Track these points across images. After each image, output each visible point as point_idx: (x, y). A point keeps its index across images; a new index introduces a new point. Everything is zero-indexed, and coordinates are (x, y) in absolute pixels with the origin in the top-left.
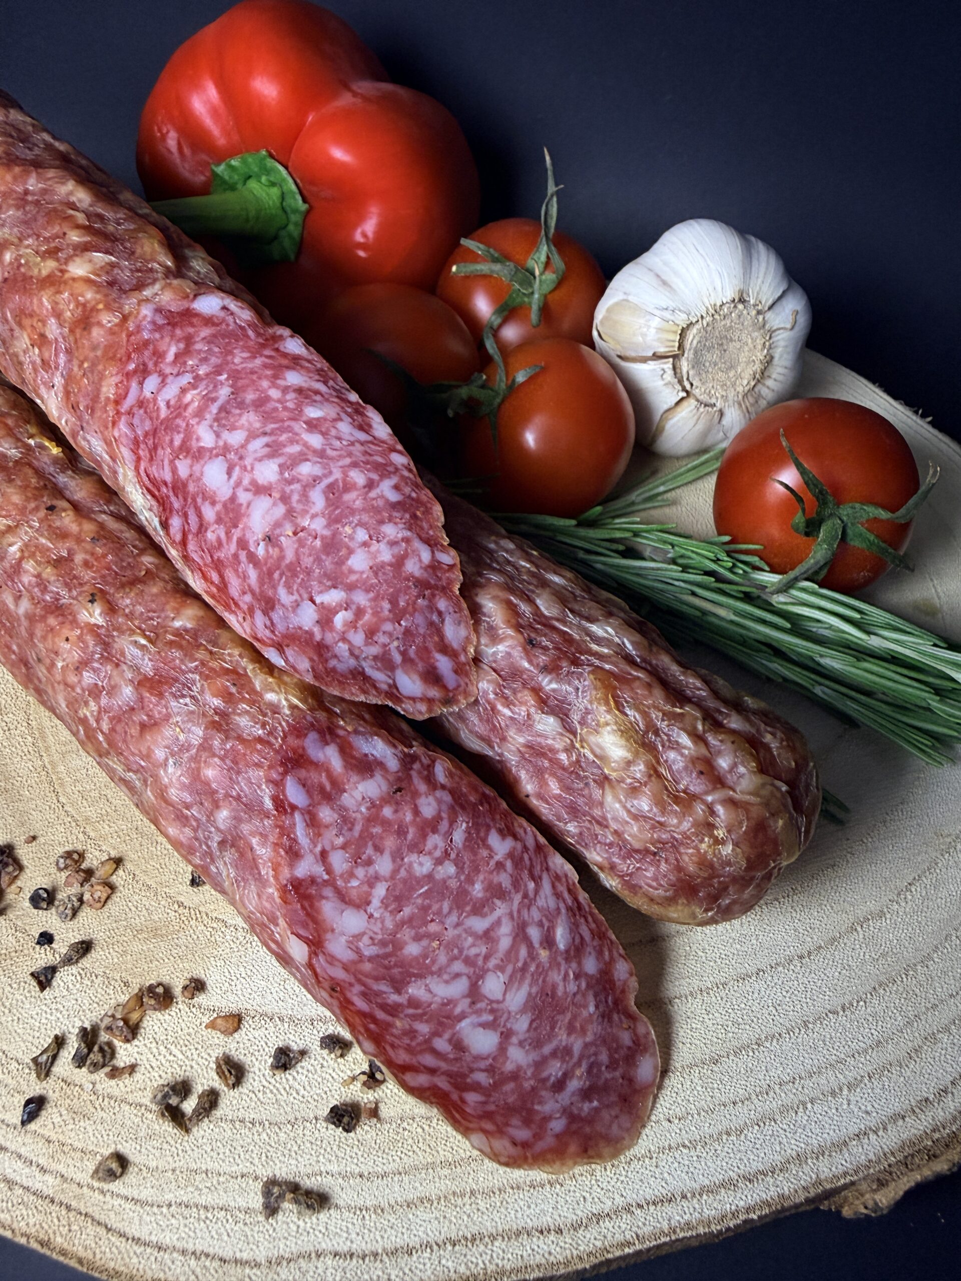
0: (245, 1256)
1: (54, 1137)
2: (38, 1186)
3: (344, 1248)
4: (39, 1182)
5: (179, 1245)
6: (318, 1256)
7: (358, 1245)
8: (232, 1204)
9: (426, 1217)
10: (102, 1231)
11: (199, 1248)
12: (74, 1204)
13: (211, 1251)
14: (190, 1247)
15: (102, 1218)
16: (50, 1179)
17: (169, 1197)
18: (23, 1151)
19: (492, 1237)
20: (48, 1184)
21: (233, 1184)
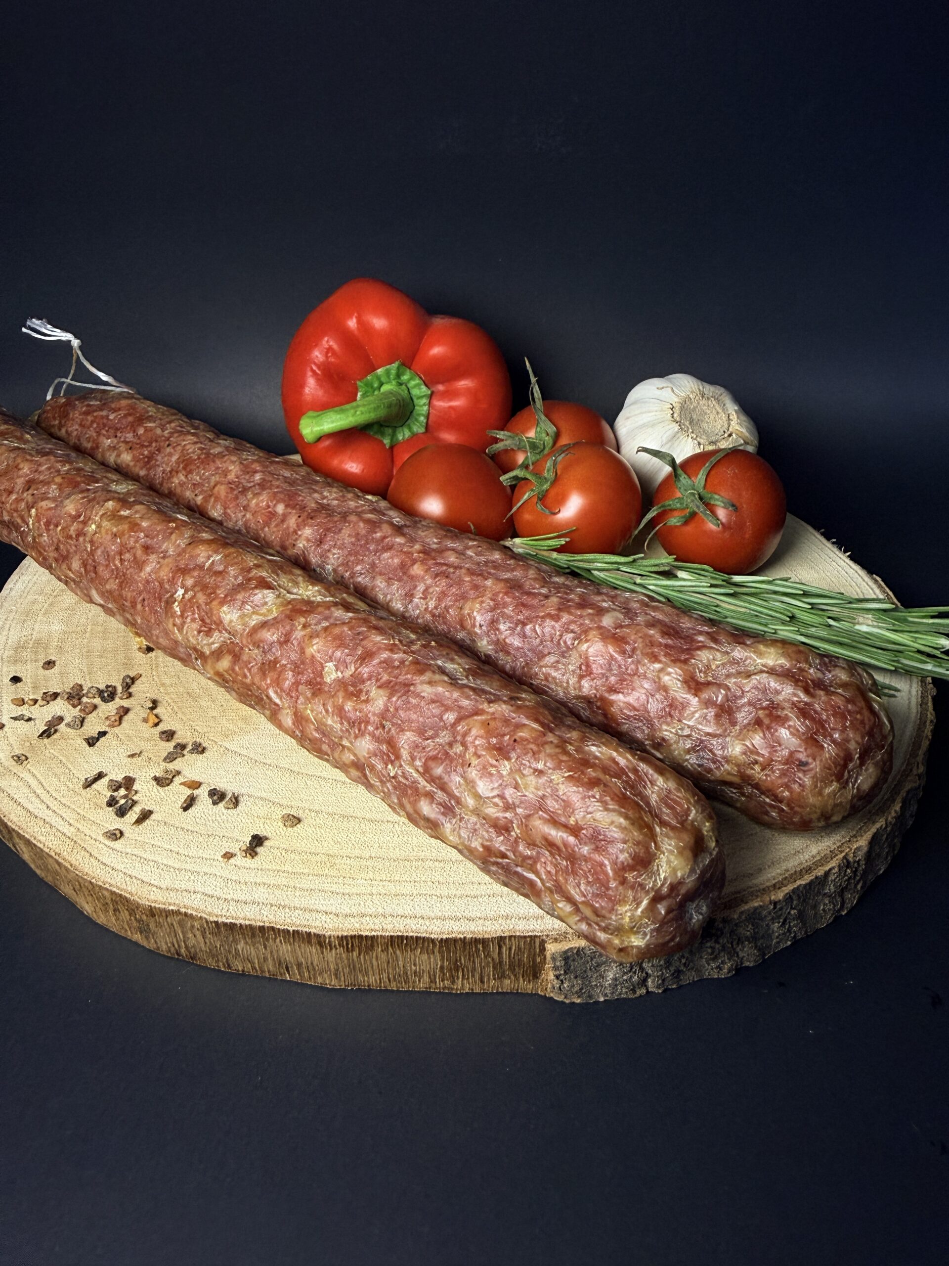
0: (156, 883)
1: (82, 813)
2: (65, 831)
3: (210, 893)
4: (67, 830)
5: (124, 870)
6: (194, 892)
7: (218, 893)
8: (160, 861)
9: (263, 891)
10: (87, 855)
11: (133, 874)
12: (79, 841)
13: (140, 877)
14: (130, 873)
15: (90, 851)
16: (72, 829)
17: (129, 851)
18: (64, 815)
19: (295, 908)
20: (69, 831)
21: (165, 853)
